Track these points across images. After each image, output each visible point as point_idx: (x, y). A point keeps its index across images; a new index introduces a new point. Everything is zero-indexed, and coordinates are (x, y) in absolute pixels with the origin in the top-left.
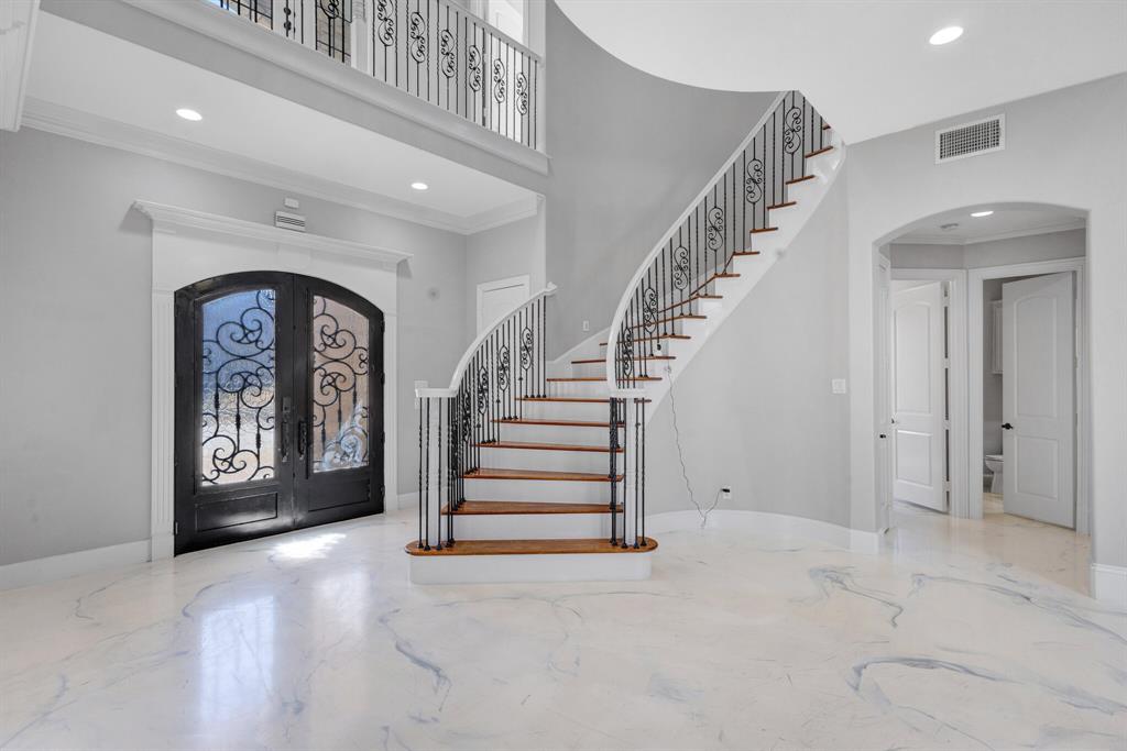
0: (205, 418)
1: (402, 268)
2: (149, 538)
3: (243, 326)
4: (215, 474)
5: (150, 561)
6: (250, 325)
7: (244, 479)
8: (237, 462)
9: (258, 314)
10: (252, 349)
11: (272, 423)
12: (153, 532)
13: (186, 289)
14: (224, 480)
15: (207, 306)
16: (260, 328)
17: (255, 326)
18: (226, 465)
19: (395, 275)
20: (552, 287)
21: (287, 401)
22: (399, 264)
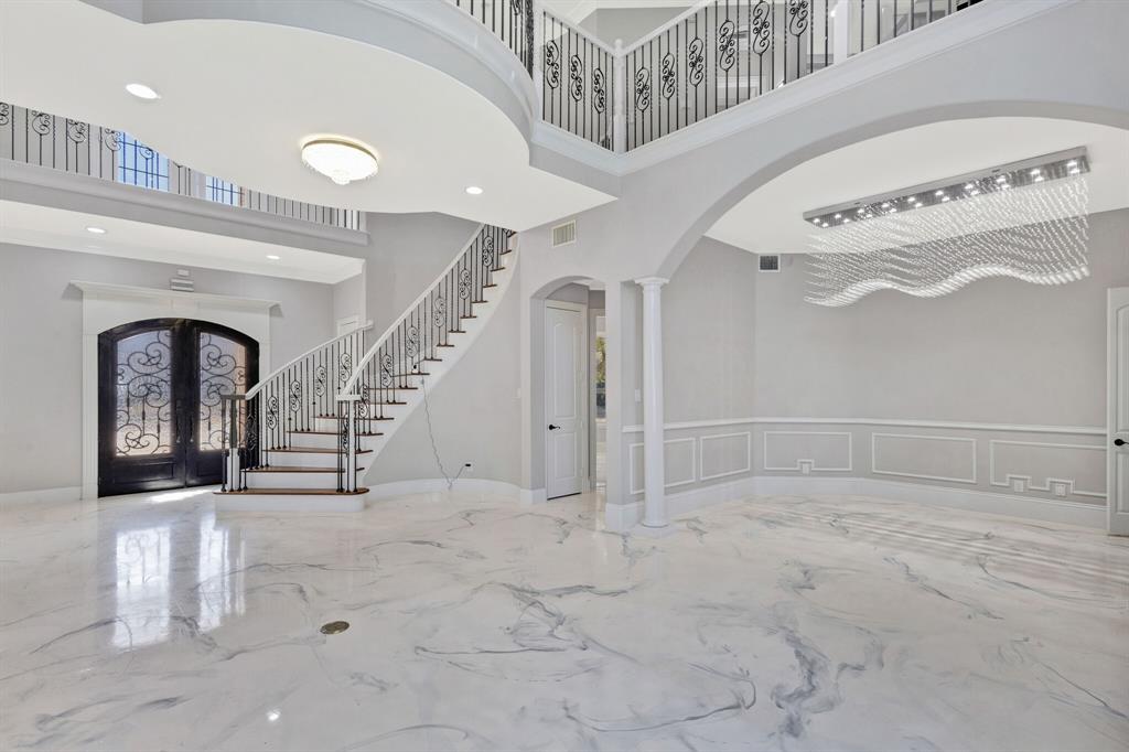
0: (119, 413)
1: (275, 310)
2: (81, 485)
3: (147, 355)
4: (127, 449)
5: (81, 499)
6: (152, 353)
7: (149, 453)
8: (142, 441)
9: (158, 346)
10: (154, 369)
11: (169, 417)
12: (84, 482)
13: (106, 332)
14: (133, 453)
15: (119, 343)
16: (160, 356)
17: (157, 354)
18: (135, 443)
19: (268, 316)
20: (370, 323)
21: (179, 403)
22: (271, 309)
